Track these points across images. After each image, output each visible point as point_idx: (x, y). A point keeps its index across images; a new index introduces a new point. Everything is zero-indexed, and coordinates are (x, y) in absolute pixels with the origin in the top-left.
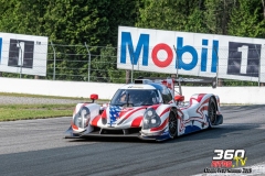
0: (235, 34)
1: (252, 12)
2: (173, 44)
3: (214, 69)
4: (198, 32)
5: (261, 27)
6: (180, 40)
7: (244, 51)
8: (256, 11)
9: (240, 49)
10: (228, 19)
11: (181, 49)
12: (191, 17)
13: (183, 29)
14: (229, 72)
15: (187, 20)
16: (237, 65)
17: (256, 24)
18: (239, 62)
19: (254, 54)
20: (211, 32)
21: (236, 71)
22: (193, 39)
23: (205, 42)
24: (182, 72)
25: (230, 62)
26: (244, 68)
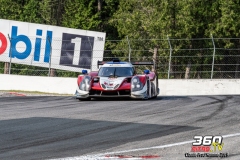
0: (69, 25)
1: (86, 4)
2: (7, 33)
3: (47, 59)
4: (33, 22)
5: (95, 19)
6: (15, 29)
7: (77, 43)
8: (90, 4)
9: (73, 41)
10: (63, 11)
11: (16, 38)
12: (26, 7)
13: (18, 19)
14: (62, 63)
15: (22, 10)
16: (69, 56)
17: (90, 16)
18: (72, 53)
19: (87, 45)
20: (45, 23)
21: (69, 63)
22: (28, 29)
23: (39, 32)
24: (16, 60)
25: (63, 53)
26: (76, 59)
